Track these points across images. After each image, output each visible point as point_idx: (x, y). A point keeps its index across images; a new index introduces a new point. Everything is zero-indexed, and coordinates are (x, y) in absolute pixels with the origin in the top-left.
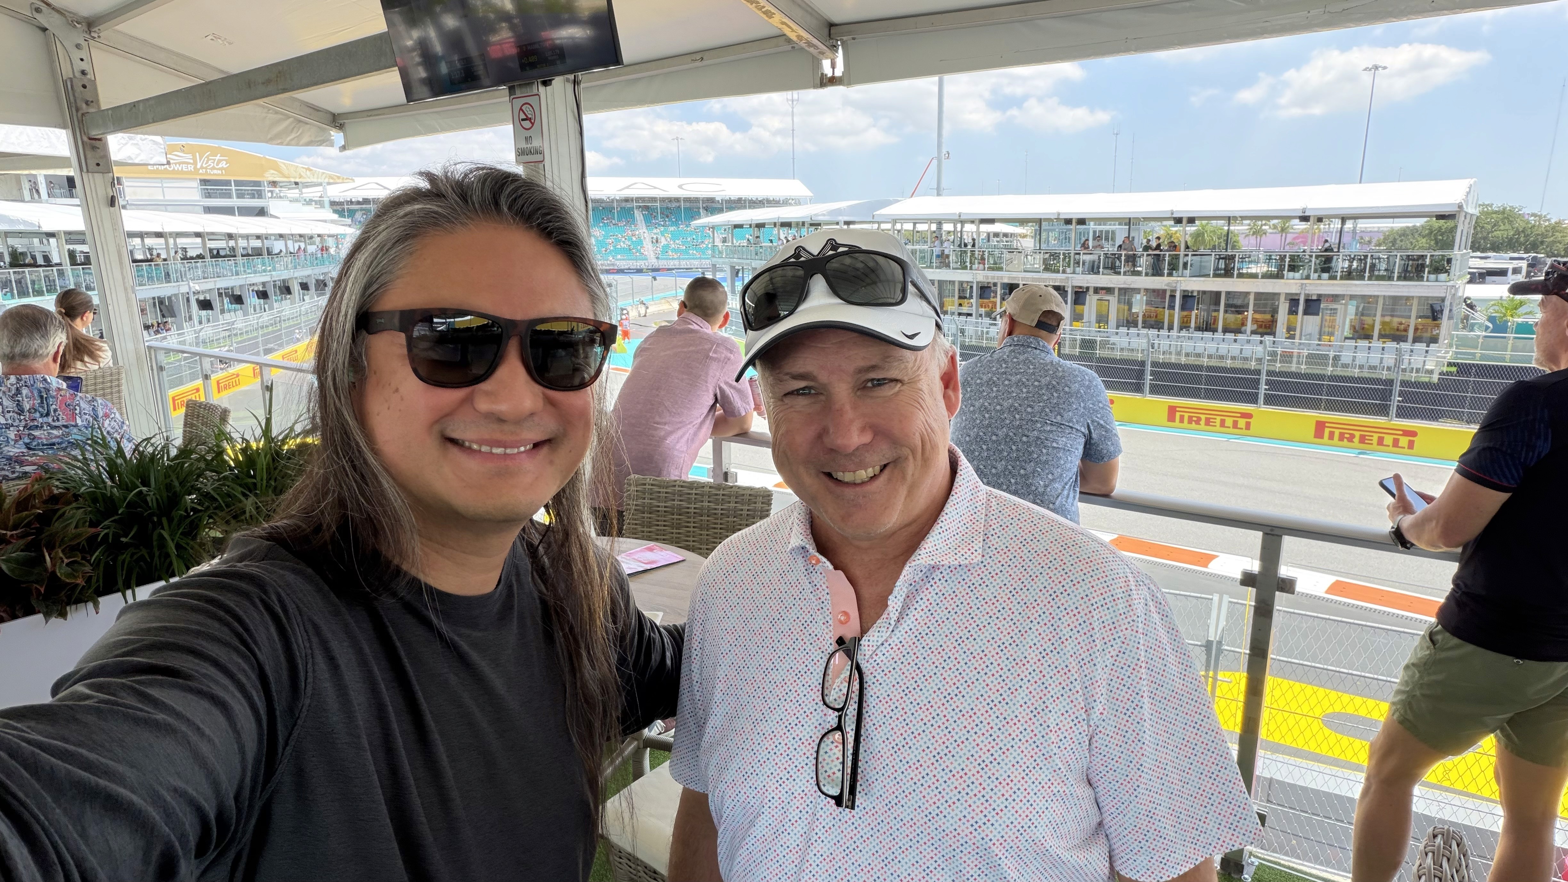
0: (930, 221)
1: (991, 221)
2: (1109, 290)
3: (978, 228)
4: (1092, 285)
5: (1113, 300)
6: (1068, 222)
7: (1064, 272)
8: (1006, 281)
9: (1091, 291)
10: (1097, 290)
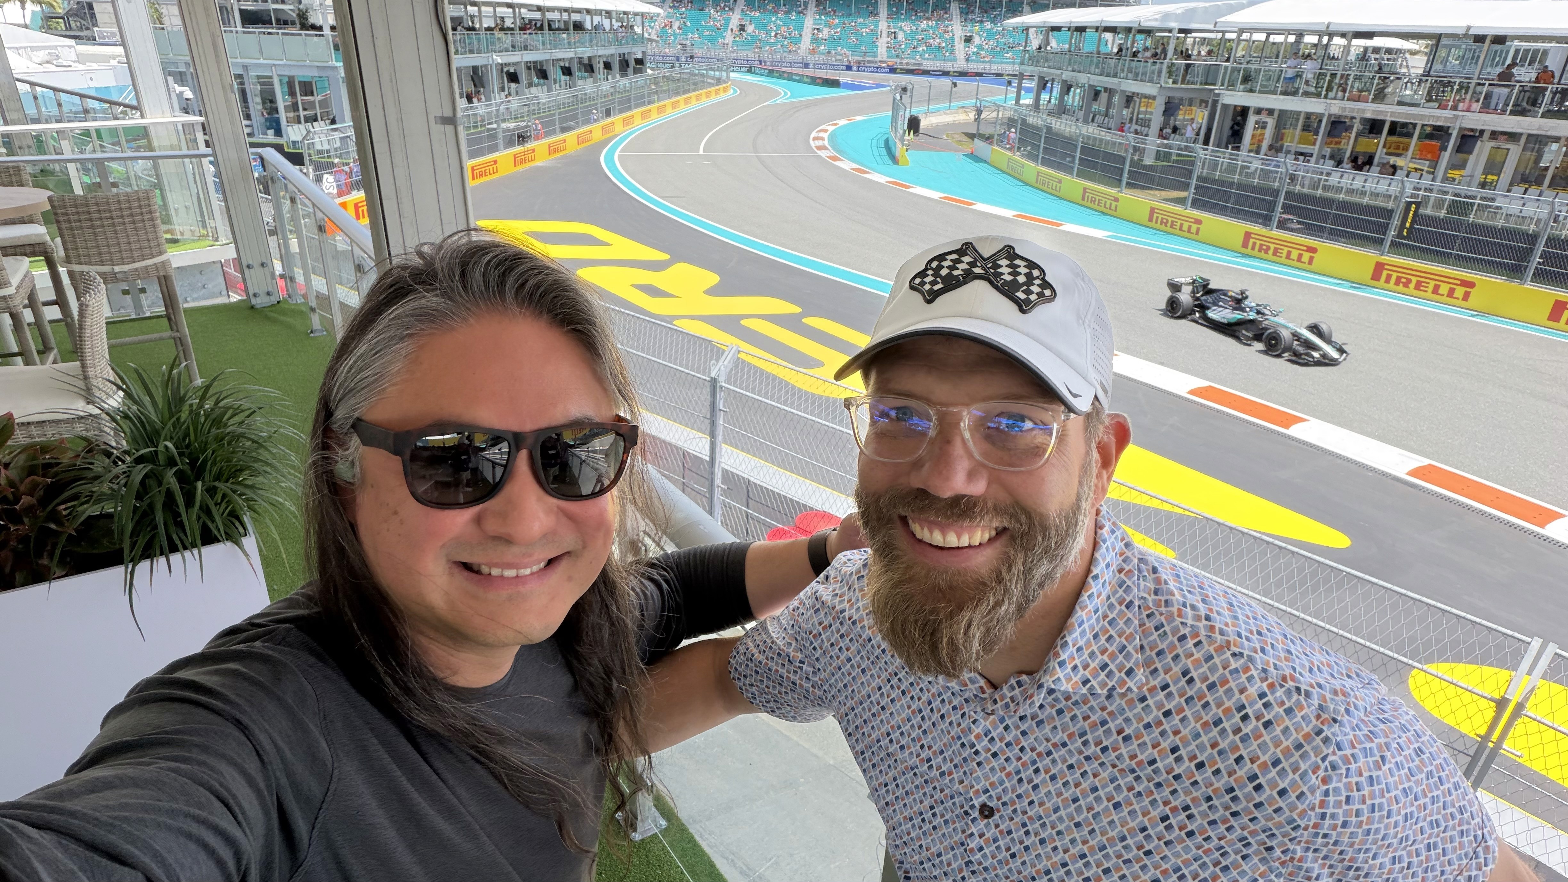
0: (1288, 32)
1: (1369, 35)
2: (1513, 137)
3: (1350, 42)
4: (1489, 128)
5: (1515, 151)
6: (1480, 39)
7: (1455, 108)
8: (1368, 115)
9: (1486, 135)
10: (1494, 135)
